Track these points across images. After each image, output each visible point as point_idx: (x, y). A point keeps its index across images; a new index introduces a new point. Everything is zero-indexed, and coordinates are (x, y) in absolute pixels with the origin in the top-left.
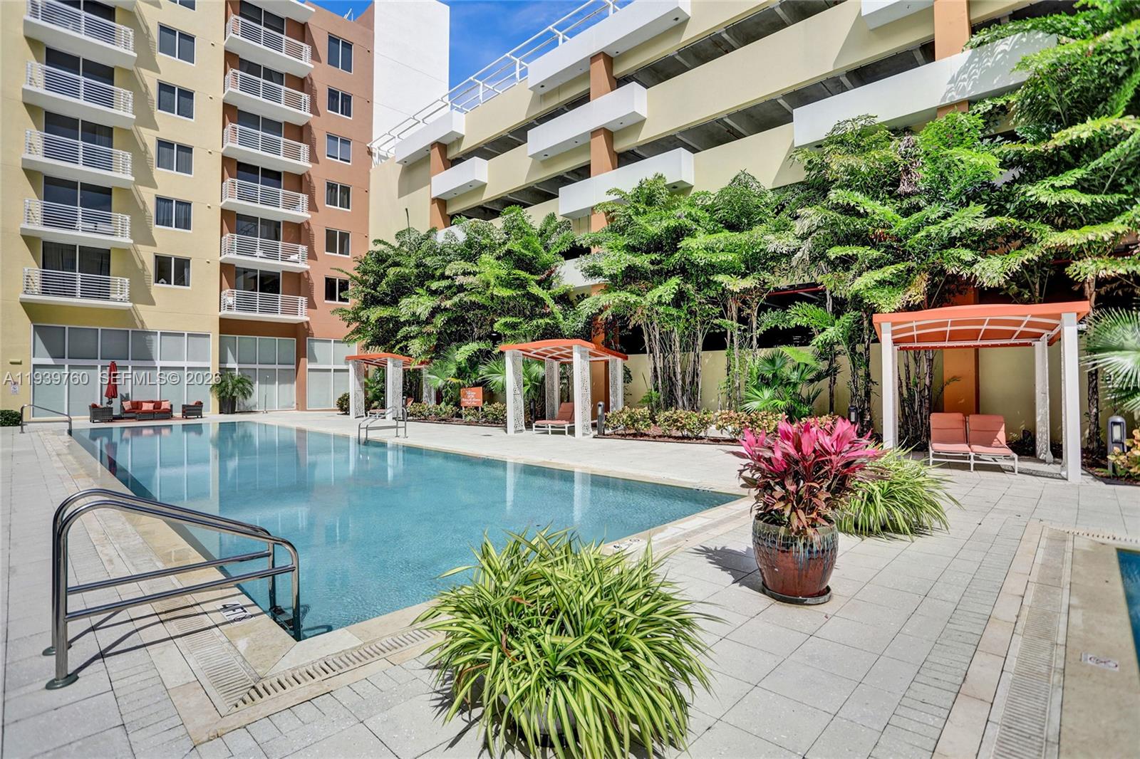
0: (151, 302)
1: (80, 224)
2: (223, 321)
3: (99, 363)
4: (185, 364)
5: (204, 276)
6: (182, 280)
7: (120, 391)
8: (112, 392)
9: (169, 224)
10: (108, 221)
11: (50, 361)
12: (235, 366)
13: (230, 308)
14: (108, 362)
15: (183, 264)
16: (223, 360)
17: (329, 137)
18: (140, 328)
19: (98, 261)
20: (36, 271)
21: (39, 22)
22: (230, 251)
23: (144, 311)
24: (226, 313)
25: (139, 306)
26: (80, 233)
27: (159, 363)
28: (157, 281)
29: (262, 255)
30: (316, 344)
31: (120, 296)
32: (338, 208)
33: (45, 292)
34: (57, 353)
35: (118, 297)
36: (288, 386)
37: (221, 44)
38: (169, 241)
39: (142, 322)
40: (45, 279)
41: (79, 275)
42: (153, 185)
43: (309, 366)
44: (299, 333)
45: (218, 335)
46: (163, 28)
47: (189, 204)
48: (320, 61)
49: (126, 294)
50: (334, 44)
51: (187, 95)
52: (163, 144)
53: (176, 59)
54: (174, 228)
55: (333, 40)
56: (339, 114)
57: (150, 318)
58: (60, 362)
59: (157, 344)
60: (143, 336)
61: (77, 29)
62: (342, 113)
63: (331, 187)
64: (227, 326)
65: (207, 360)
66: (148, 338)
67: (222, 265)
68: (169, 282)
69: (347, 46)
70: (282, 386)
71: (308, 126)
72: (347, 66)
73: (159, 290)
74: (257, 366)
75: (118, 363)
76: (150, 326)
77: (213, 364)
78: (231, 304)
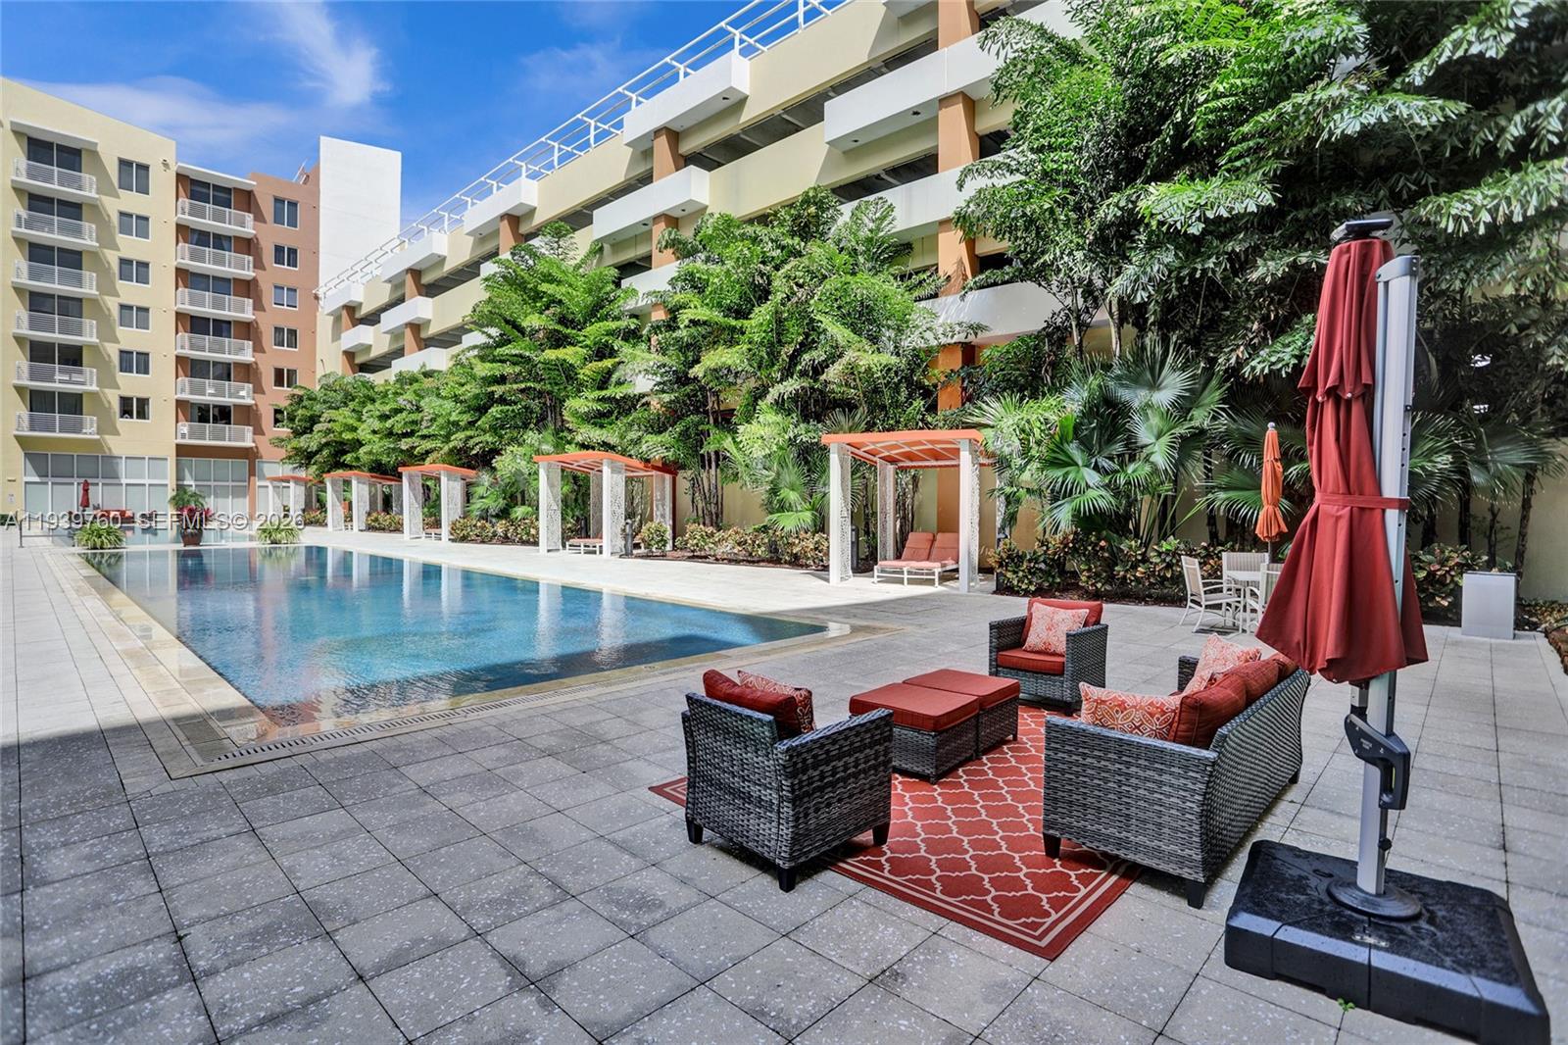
0: (116, 433)
1: (57, 377)
2: (179, 447)
3: (76, 481)
4: (147, 481)
5: (163, 411)
6: (142, 414)
7: (92, 502)
8: (85, 503)
9: (131, 371)
10: (81, 372)
11: (37, 479)
12: (192, 483)
13: (183, 436)
14: (82, 480)
15: (143, 403)
16: (180, 477)
17: (276, 287)
18: (108, 454)
19: (73, 404)
20: (25, 413)
21: (23, 230)
22: (183, 391)
23: (110, 440)
24: (180, 441)
25: (107, 437)
26: (57, 385)
27: (124, 481)
28: (122, 417)
29: (212, 391)
30: (266, 465)
31: (90, 429)
32: (285, 348)
33: (32, 429)
34: (43, 474)
35: (89, 431)
36: (241, 500)
37: (173, 220)
38: (131, 384)
39: (110, 449)
40: (32, 419)
41: (57, 415)
42: (117, 341)
43: (258, 483)
44: (250, 455)
45: (175, 458)
46: (122, 214)
47: (147, 354)
48: (265, 222)
49: (94, 429)
50: (279, 205)
51: (144, 265)
52: (124, 308)
53: (134, 237)
54: (135, 374)
55: (278, 201)
56: (286, 267)
57: (116, 445)
58: (44, 479)
59: (122, 466)
60: (111, 460)
61: (51, 231)
62: (289, 265)
63: (278, 330)
64: (182, 451)
65: (165, 478)
66: (115, 461)
67: (177, 401)
68: (132, 417)
69: (293, 205)
70: (235, 500)
71: (255, 280)
72: (293, 223)
73: (124, 424)
74: (212, 483)
75: (90, 481)
76: (116, 452)
77: (171, 481)
78: (186, 432)
